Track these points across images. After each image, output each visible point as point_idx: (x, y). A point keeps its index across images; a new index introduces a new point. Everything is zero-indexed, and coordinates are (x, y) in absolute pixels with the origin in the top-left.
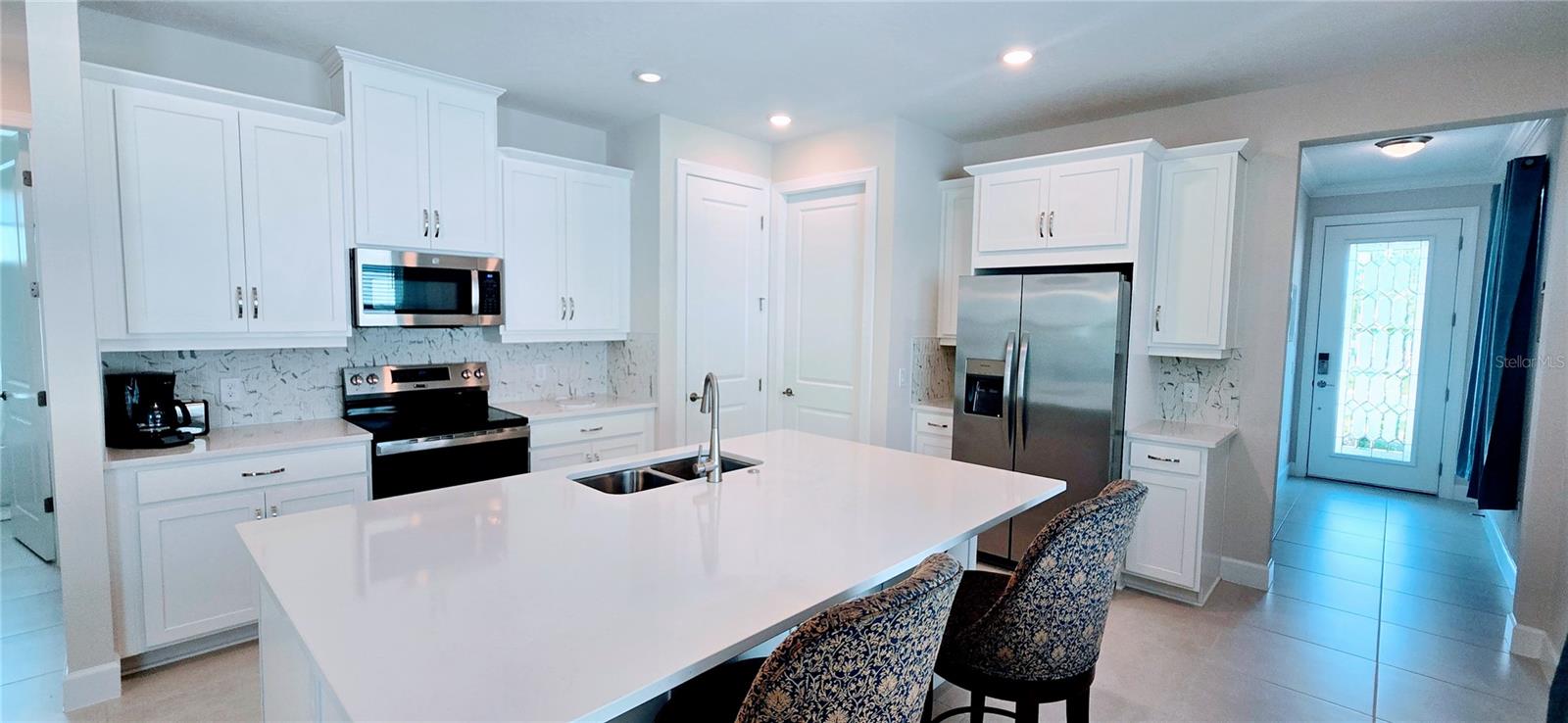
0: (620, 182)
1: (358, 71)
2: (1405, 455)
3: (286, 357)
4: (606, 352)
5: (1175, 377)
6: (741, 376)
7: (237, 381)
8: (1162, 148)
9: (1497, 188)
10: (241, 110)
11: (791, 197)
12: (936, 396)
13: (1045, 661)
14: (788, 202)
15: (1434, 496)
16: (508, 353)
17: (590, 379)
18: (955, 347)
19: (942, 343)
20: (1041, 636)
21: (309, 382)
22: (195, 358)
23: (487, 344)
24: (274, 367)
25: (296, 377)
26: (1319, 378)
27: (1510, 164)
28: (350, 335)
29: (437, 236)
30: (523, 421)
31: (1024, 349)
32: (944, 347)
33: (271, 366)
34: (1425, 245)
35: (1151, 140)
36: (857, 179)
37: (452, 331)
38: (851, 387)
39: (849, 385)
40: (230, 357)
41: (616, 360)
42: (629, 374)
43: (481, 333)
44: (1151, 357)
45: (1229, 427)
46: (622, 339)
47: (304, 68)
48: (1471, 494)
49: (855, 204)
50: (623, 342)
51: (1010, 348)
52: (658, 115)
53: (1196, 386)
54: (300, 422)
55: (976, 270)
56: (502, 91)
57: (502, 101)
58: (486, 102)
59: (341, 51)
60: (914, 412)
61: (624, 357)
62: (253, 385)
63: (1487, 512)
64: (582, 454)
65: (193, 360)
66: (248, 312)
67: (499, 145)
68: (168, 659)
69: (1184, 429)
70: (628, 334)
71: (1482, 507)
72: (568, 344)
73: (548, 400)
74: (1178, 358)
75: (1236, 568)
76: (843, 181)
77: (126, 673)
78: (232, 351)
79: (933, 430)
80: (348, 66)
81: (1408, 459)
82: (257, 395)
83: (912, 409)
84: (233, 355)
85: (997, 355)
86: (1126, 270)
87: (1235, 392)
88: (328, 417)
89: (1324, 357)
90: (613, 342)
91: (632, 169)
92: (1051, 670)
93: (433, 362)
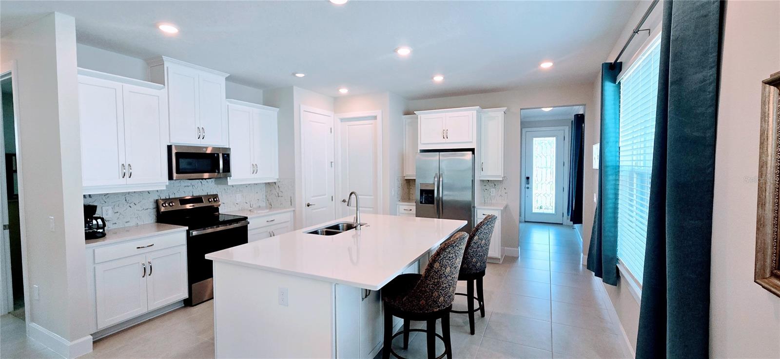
0: (273, 113)
1: (171, 66)
2: (552, 211)
3: (131, 195)
4: (264, 188)
5: (488, 187)
6: (325, 195)
7: (110, 208)
8: (481, 109)
9: (572, 121)
10: (123, 84)
11: (342, 120)
12: (404, 199)
13: (475, 267)
14: (341, 121)
15: (562, 224)
16: (225, 189)
17: (258, 200)
18: (415, 180)
19: (405, 178)
20: (474, 260)
21: (141, 207)
22: (91, 198)
23: (216, 185)
24: (126, 200)
25: (136, 205)
26: (527, 186)
27: (575, 115)
28: (168, 184)
29: (203, 138)
30: (246, 218)
31: (441, 179)
32: (406, 180)
33: (125, 200)
34: (555, 138)
35: (478, 107)
36: (375, 115)
37: (202, 181)
38: (372, 197)
39: (371, 196)
40: (106, 197)
41: (271, 191)
42: (278, 196)
43: (214, 181)
44: (481, 180)
45: (505, 203)
46: (275, 181)
47: (138, 63)
48: (571, 221)
49: (372, 124)
50: (275, 183)
51: (436, 179)
52: (292, 87)
53: (494, 189)
54: (137, 225)
55: (420, 150)
56: (228, 75)
57: (227, 79)
58: (220, 80)
59: (164, 58)
60: (398, 206)
61: (275, 189)
62: (117, 209)
63: (575, 225)
64: (267, 231)
65: (90, 198)
66: (127, 175)
67: (226, 98)
68: (102, 335)
69: (491, 204)
70: (277, 179)
71: (574, 223)
72: (249, 184)
73: (242, 210)
74: (488, 180)
75: (510, 251)
76: (367, 115)
77: (95, 340)
78: (108, 194)
79: (406, 212)
80: (166, 65)
81: (554, 213)
82: (119, 214)
83: (397, 204)
84: (107, 196)
85: (432, 182)
86: (473, 150)
87: (506, 191)
88: (150, 222)
89: (528, 178)
90: (269, 183)
91: (278, 108)
92: (476, 269)
93: (194, 195)
